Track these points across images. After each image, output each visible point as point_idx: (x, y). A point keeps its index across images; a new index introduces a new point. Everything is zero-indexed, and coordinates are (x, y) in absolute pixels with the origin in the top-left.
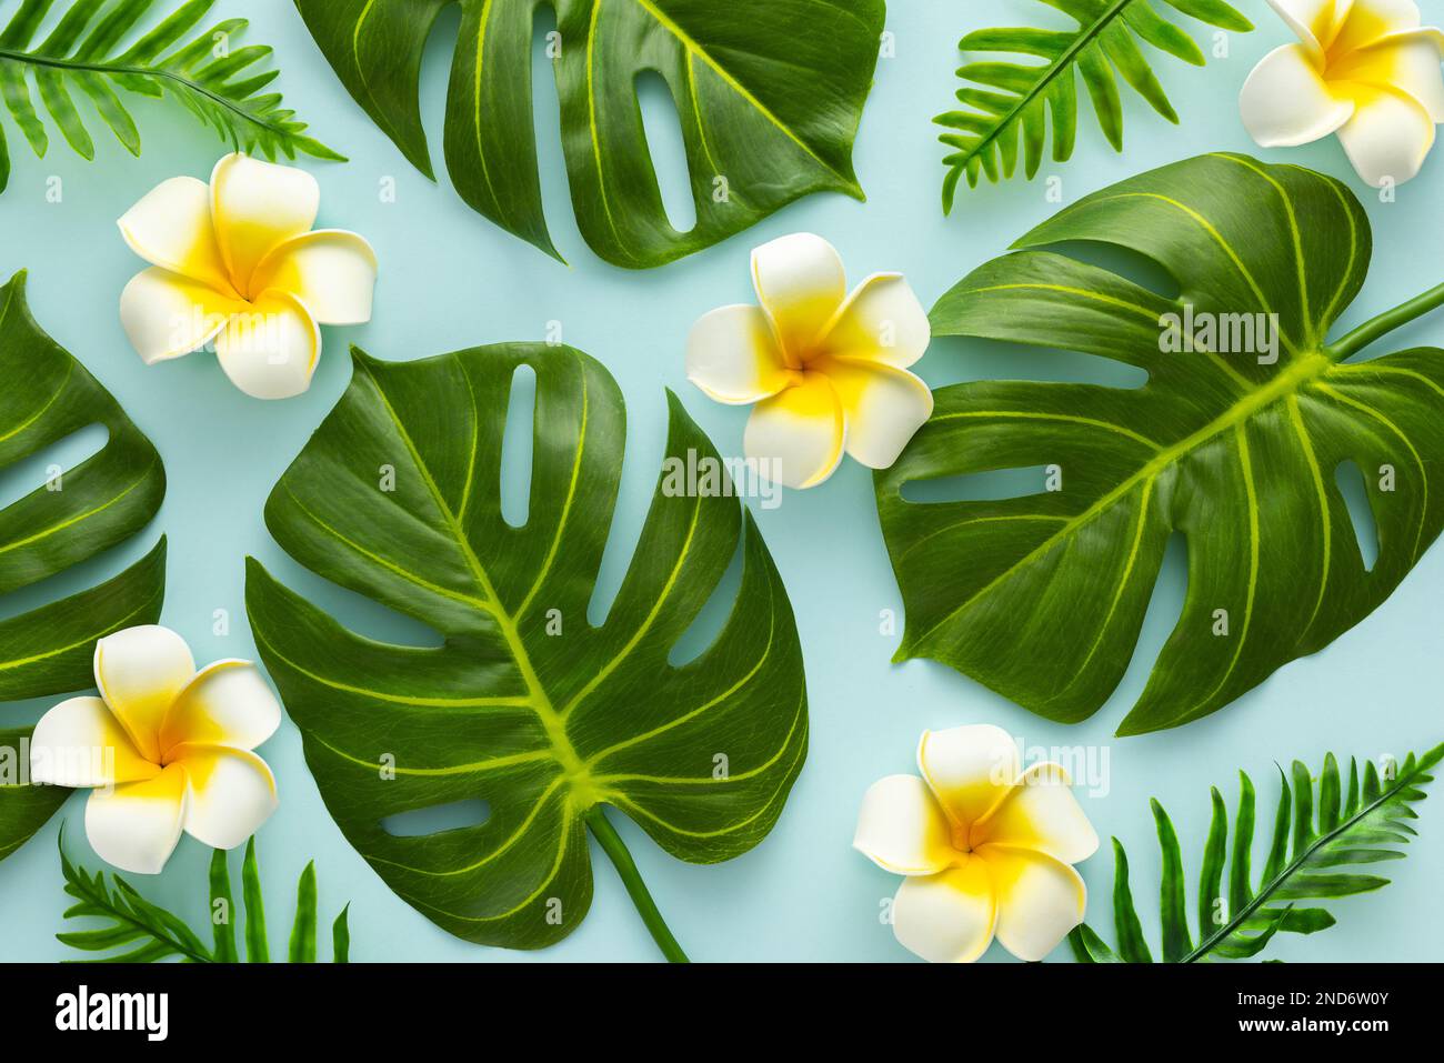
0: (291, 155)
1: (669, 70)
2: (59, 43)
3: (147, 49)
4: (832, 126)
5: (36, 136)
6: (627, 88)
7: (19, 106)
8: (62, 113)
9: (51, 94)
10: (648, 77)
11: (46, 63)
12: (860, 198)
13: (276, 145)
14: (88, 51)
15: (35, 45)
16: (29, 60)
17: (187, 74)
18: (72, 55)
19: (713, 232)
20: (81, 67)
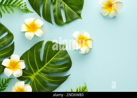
0: (28, 12)
1: (63, 7)
2: (6, 3)
3: (14, 3)
4: (79, 12)
5: (4, 12)
6: (60, 8)
7: (2, 9)
8: (6, 10)
9: (5, 8)
10: (62, 7)
11: (5, 5)
12: (82, 19)
13: (27, 12)
14: (8, 4)
15: (3, 3)
16: (3, 5)
17: (18, 5)
18: (7, 4)
19: (68, 22)
20: (8, 5)
